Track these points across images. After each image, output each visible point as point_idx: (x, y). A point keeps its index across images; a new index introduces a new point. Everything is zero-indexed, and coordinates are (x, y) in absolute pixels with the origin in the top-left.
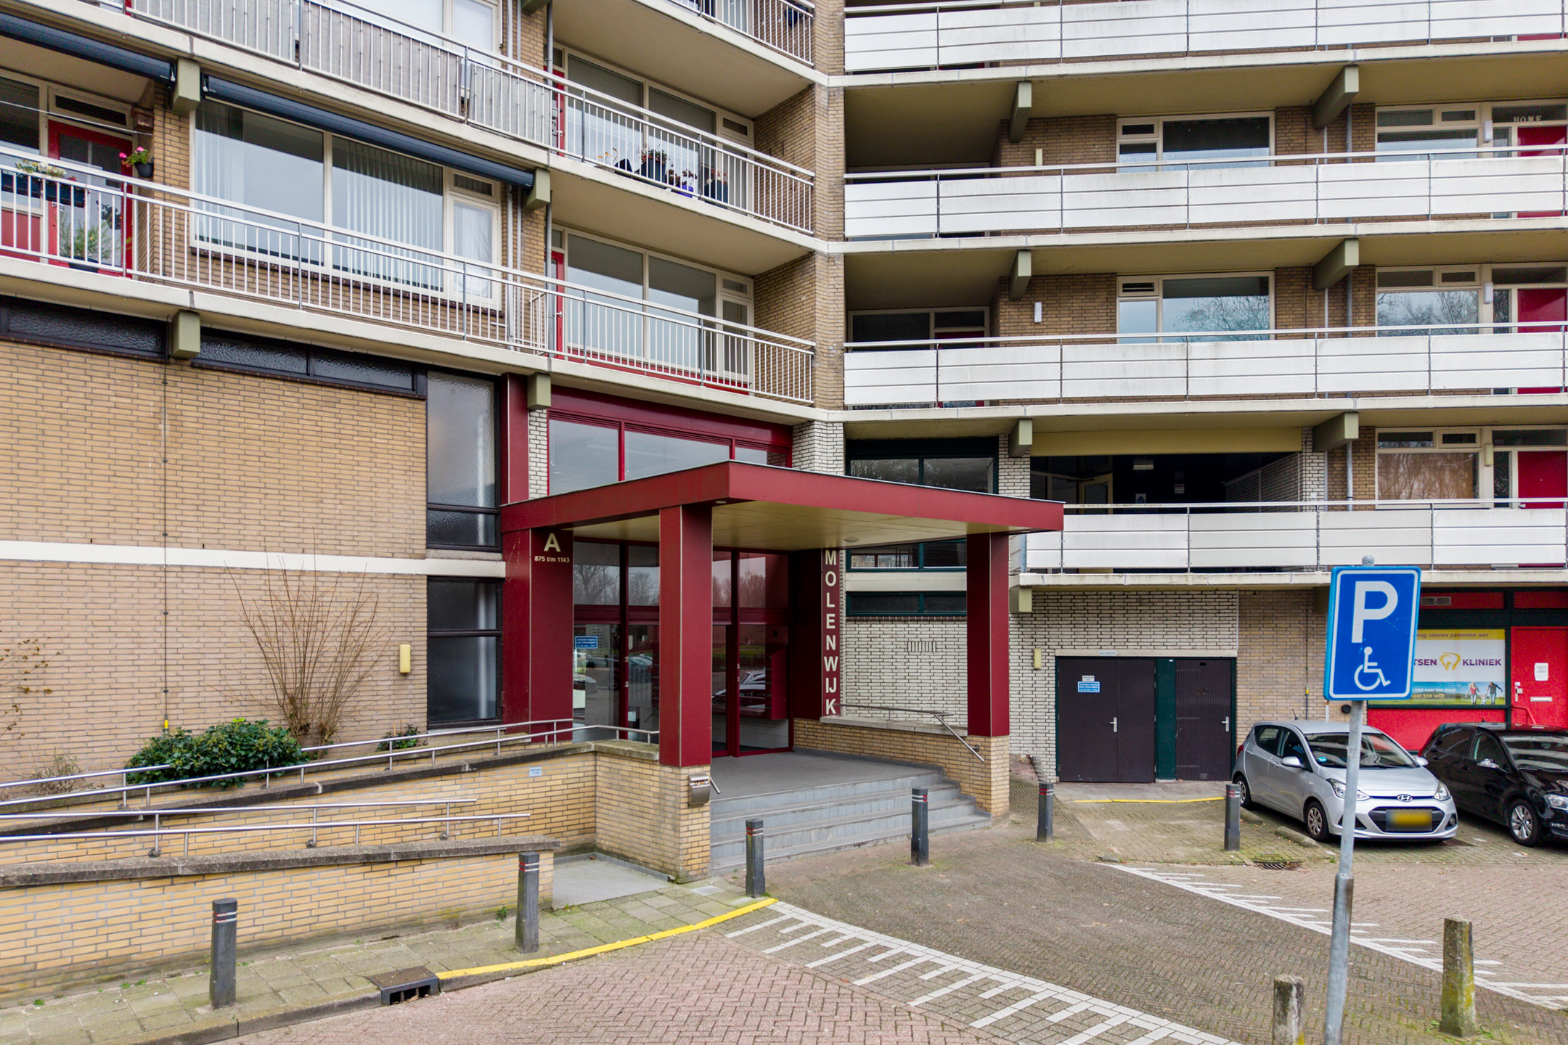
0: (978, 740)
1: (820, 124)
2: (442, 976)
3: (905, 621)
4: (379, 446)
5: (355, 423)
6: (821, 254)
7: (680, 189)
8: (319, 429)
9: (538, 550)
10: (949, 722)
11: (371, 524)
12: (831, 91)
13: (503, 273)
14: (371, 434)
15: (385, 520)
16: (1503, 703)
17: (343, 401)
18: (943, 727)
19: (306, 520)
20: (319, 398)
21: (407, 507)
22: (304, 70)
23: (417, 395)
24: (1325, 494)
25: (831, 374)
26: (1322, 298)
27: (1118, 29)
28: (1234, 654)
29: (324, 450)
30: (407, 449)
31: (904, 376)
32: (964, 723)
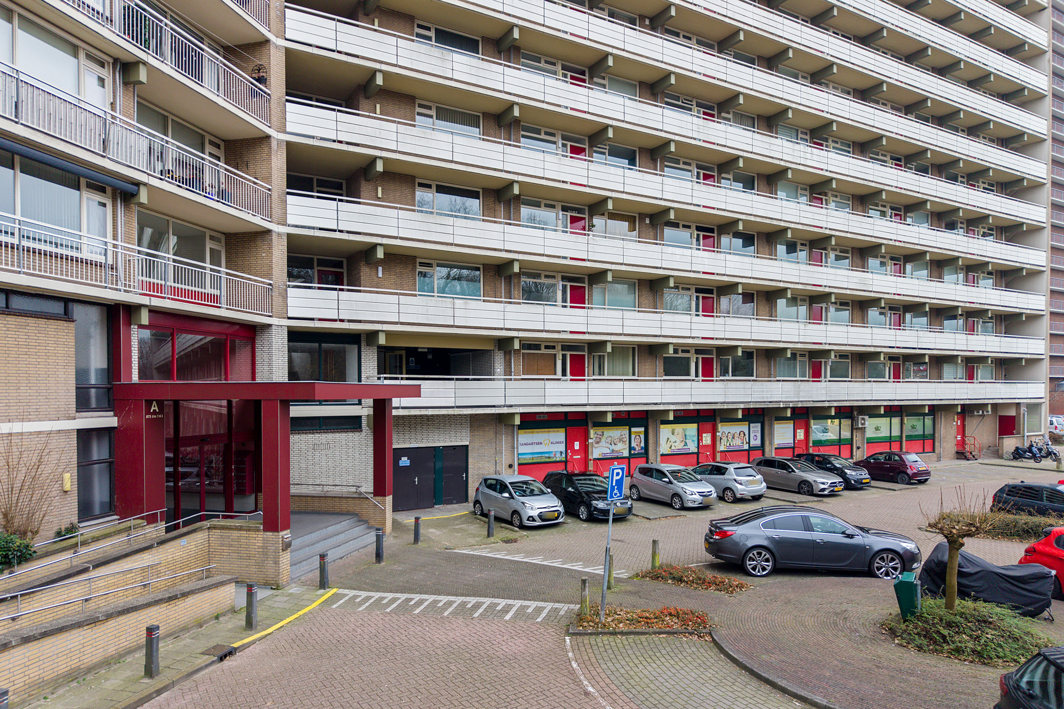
0: (379, 498)
1: (274, 159)
2: (235, 645)
3: (313, 433)
4: (50, 351)
5: (37, 338)
6: (275, 232)
7: (207, 195)
8: (17, 343)
9: (148, 413)
10: (363, 490)
11: (47, 400)
12: (279, 142)
13: (114, 244)
14: (45, 345)
15: (54, 397)
16: (564, 459)
17: (30, 325)
18: (361, 493)
19: (11, 401)
20: (16, 323)
21: (65, 388)
22: (22, 124)
23: (67, 316)
24: (503, 372)
25: (281, 299)
26: (501, 280)
27: (422, 142)
28: (467, 443)
29: (20, 356)
30: (65, 352)
31: (321, 303)
32: (371, 489)
